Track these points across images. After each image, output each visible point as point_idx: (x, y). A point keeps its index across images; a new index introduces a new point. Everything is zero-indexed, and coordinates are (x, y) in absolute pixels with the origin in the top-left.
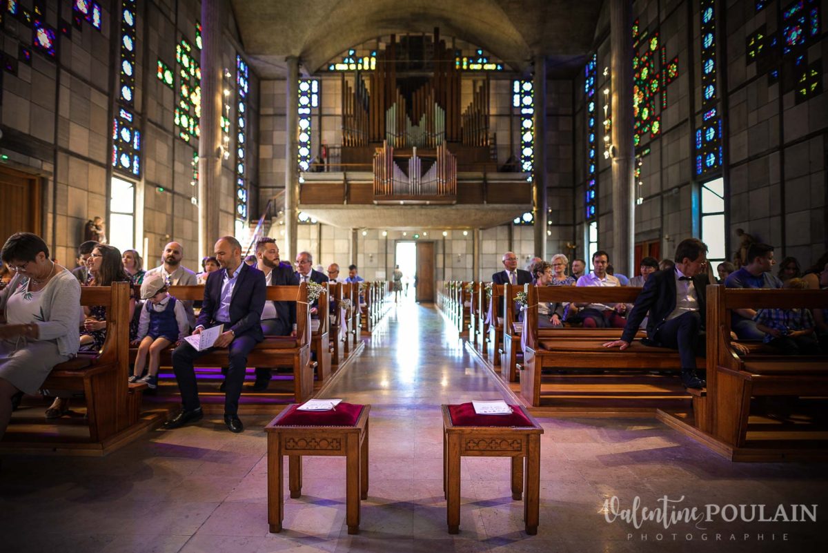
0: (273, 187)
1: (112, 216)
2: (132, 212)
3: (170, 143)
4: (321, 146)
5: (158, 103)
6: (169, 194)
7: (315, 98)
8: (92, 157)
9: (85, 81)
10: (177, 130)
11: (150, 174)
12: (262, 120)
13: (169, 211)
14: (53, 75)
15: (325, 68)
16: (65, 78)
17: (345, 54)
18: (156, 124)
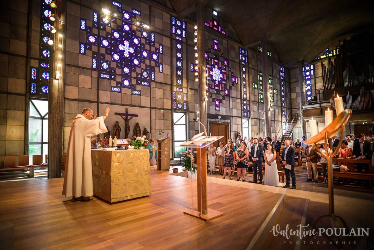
0: (297, 108)
1: (243, 129)
2: (248, 127)
3: (258, 105)
4: (316, 90)
5: (253, 95)
6: (258, 120)
7: (312, 71)
8: (238, 116)
9: (235, 98)
10: (260, 100)
11: (252, 116)
12: (292, 84)
13: (258, 125)
14: (228, 100)
15: (316, 59)
16: (231, 99)
17: (325, 51)
18: (253, 101)
